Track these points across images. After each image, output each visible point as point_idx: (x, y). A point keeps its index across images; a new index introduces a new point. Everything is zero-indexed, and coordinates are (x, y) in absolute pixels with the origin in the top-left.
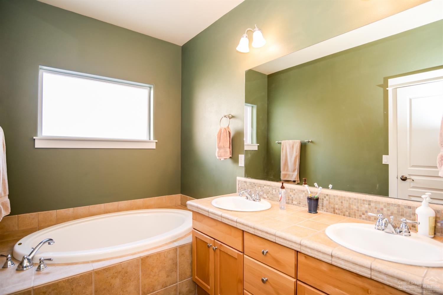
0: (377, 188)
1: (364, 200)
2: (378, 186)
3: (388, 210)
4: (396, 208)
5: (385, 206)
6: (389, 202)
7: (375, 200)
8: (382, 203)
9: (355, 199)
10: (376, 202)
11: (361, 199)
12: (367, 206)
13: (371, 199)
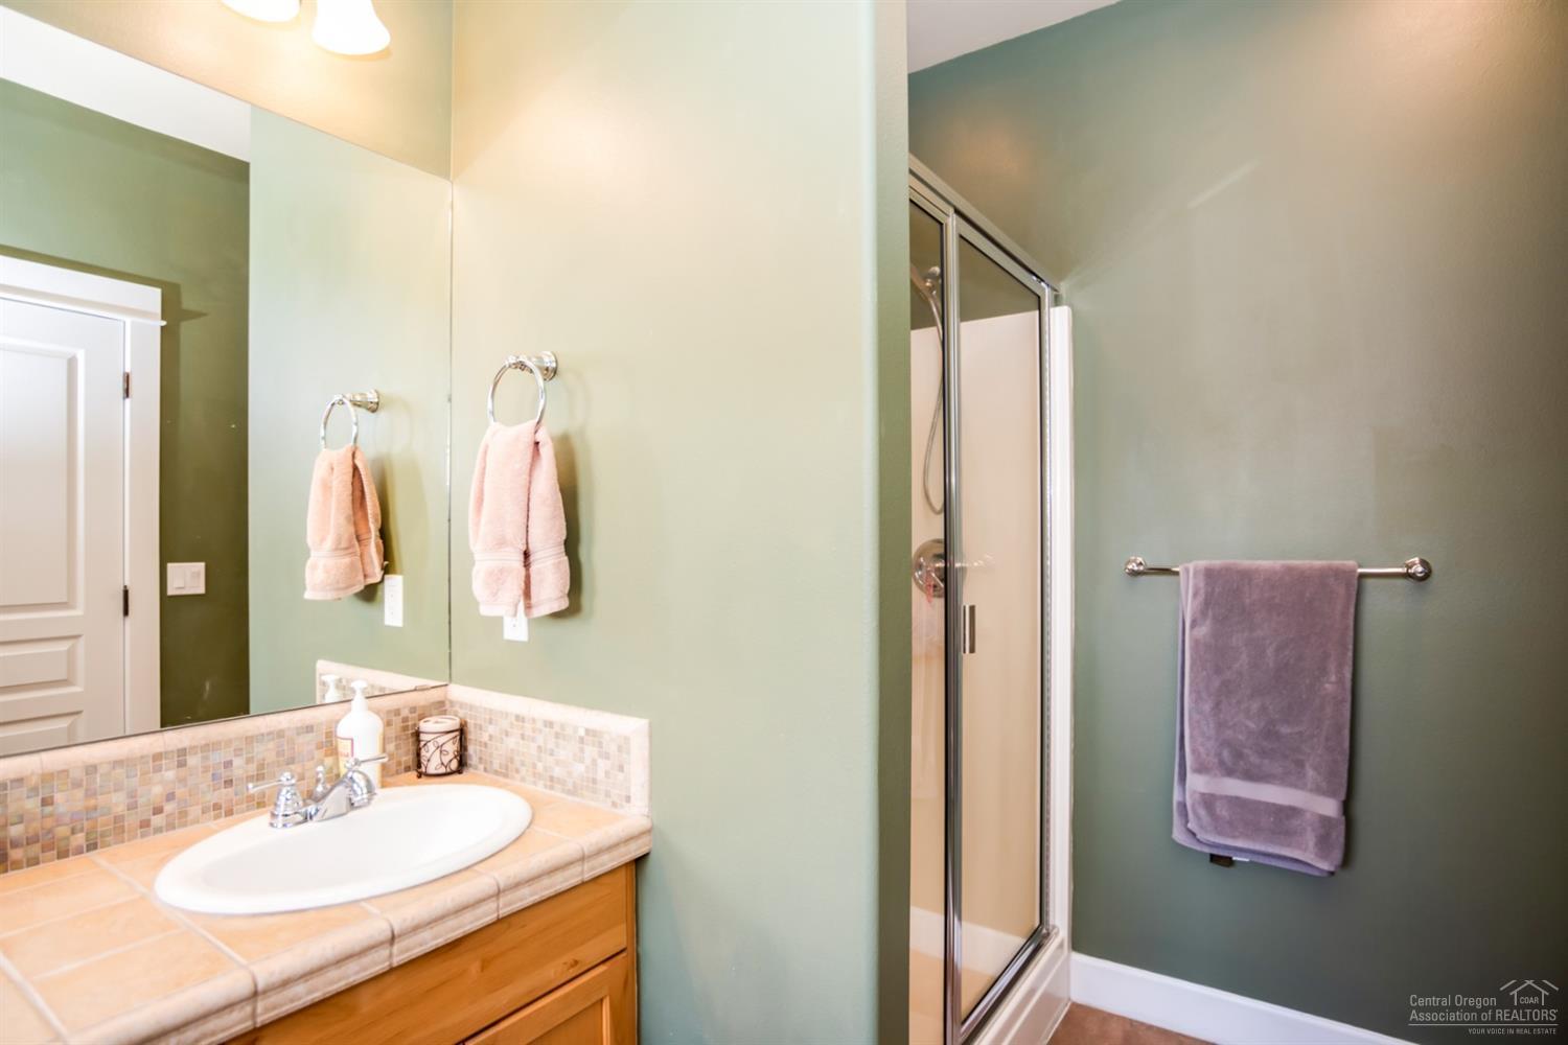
0: (206, 696)
1: (157, 757)
2: (208, 687)
3: (249, 761)
4: (271, 745)
5: (238, 752)
6: (249, 734)
7: (203, 742)
8: (229, 742)
9: (117, 763)
10: (208, 747)
11: (147, 756)
12: (170, 775)
13: (186, 743)
